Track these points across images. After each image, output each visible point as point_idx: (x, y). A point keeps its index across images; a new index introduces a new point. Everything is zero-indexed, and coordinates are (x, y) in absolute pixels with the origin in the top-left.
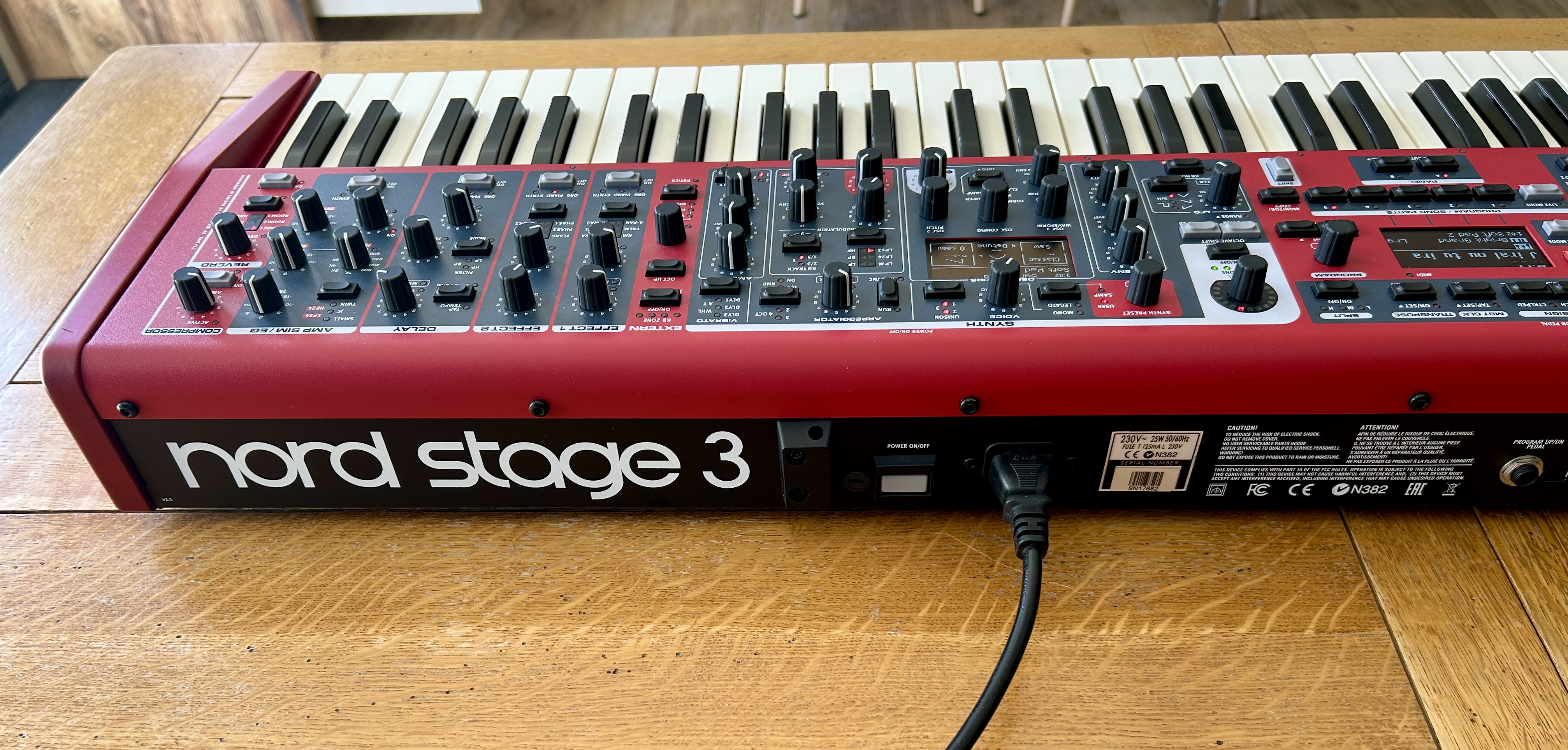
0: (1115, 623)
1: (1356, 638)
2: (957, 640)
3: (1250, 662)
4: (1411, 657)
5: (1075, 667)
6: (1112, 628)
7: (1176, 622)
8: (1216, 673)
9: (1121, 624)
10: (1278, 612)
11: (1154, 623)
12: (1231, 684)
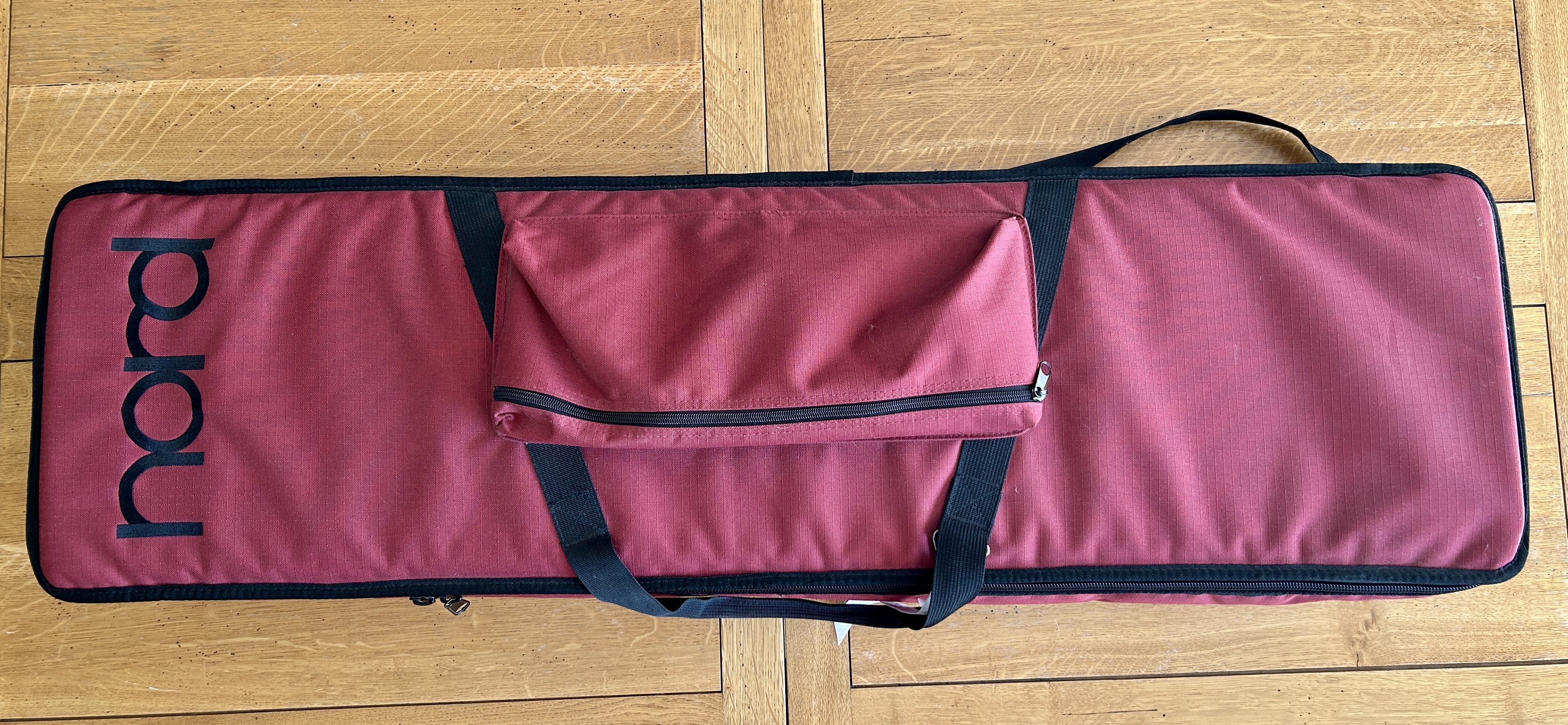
0: (943, 154)
1: (844, 149)
2: (1012, 141)
3: (890, 134)
4: (824, 139)
5: (963, 129)
6: (945, 150)
7: (917, 154)
8: (906, 128)
9: (941, 152)
10: (874, 162)
11: (927, 154)
12: (900, 122)
